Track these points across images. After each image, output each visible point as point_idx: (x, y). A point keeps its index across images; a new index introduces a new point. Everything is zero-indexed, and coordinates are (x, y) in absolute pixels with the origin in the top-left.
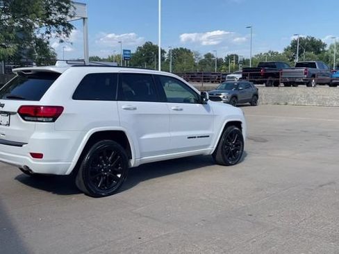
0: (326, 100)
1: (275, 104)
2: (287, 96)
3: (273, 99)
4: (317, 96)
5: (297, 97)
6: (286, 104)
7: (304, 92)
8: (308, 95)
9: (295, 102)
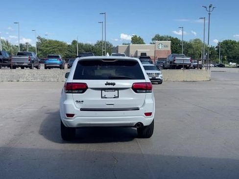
0: (46, 77)
1: (9, 81)
2: (18, 75)
3: (7, 78)
4: (40, 75)
5: (26, 76)
6: (18, 81)
7: (30, 73)
8: (34, 75)
9: (25, 80)
